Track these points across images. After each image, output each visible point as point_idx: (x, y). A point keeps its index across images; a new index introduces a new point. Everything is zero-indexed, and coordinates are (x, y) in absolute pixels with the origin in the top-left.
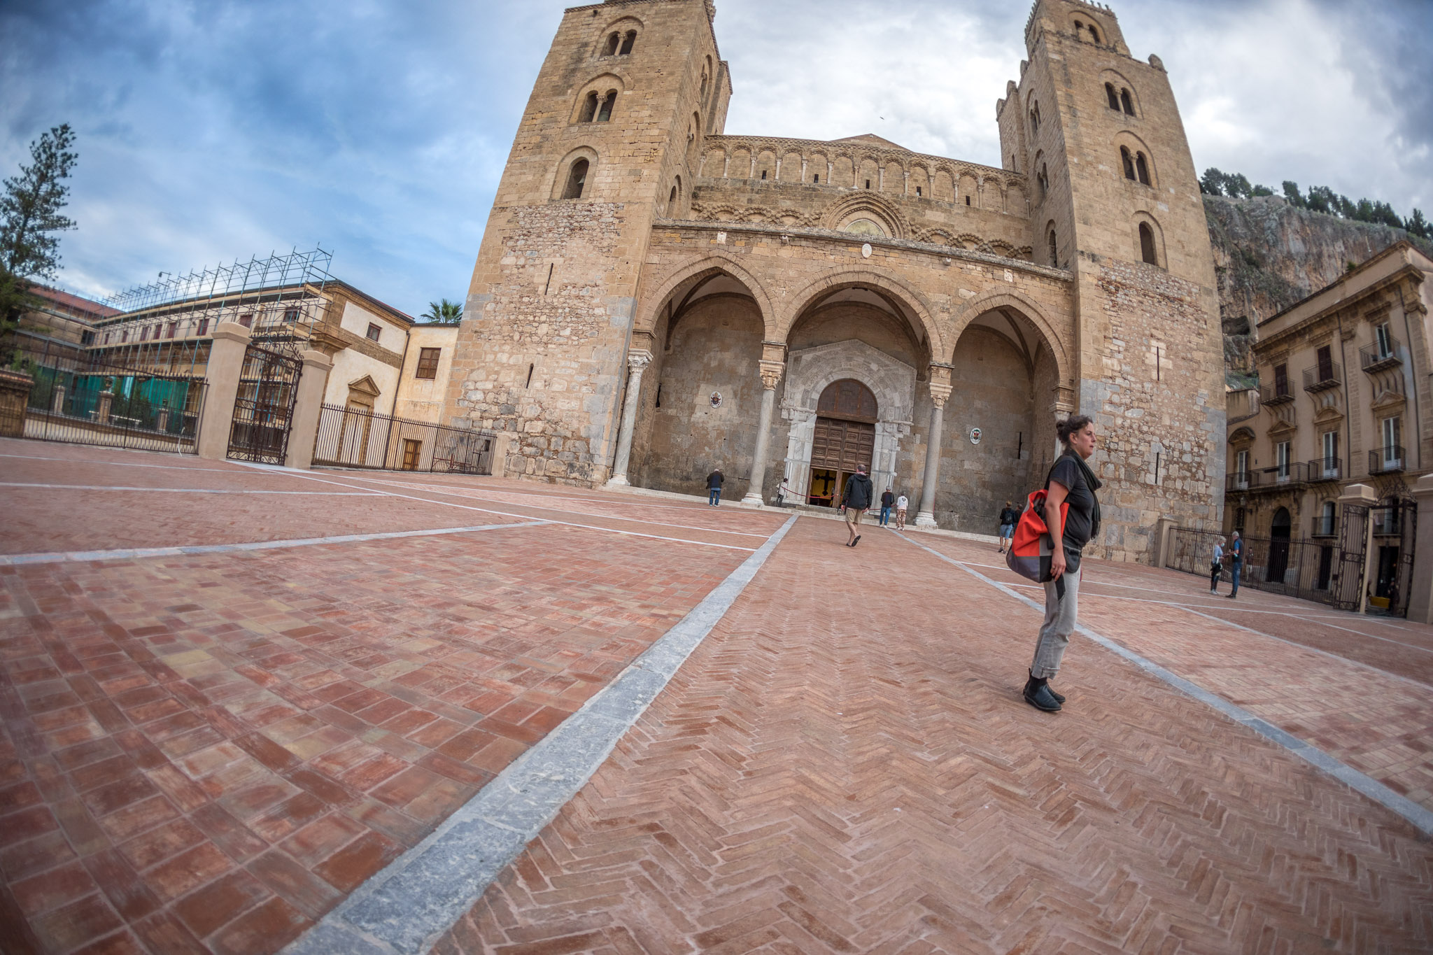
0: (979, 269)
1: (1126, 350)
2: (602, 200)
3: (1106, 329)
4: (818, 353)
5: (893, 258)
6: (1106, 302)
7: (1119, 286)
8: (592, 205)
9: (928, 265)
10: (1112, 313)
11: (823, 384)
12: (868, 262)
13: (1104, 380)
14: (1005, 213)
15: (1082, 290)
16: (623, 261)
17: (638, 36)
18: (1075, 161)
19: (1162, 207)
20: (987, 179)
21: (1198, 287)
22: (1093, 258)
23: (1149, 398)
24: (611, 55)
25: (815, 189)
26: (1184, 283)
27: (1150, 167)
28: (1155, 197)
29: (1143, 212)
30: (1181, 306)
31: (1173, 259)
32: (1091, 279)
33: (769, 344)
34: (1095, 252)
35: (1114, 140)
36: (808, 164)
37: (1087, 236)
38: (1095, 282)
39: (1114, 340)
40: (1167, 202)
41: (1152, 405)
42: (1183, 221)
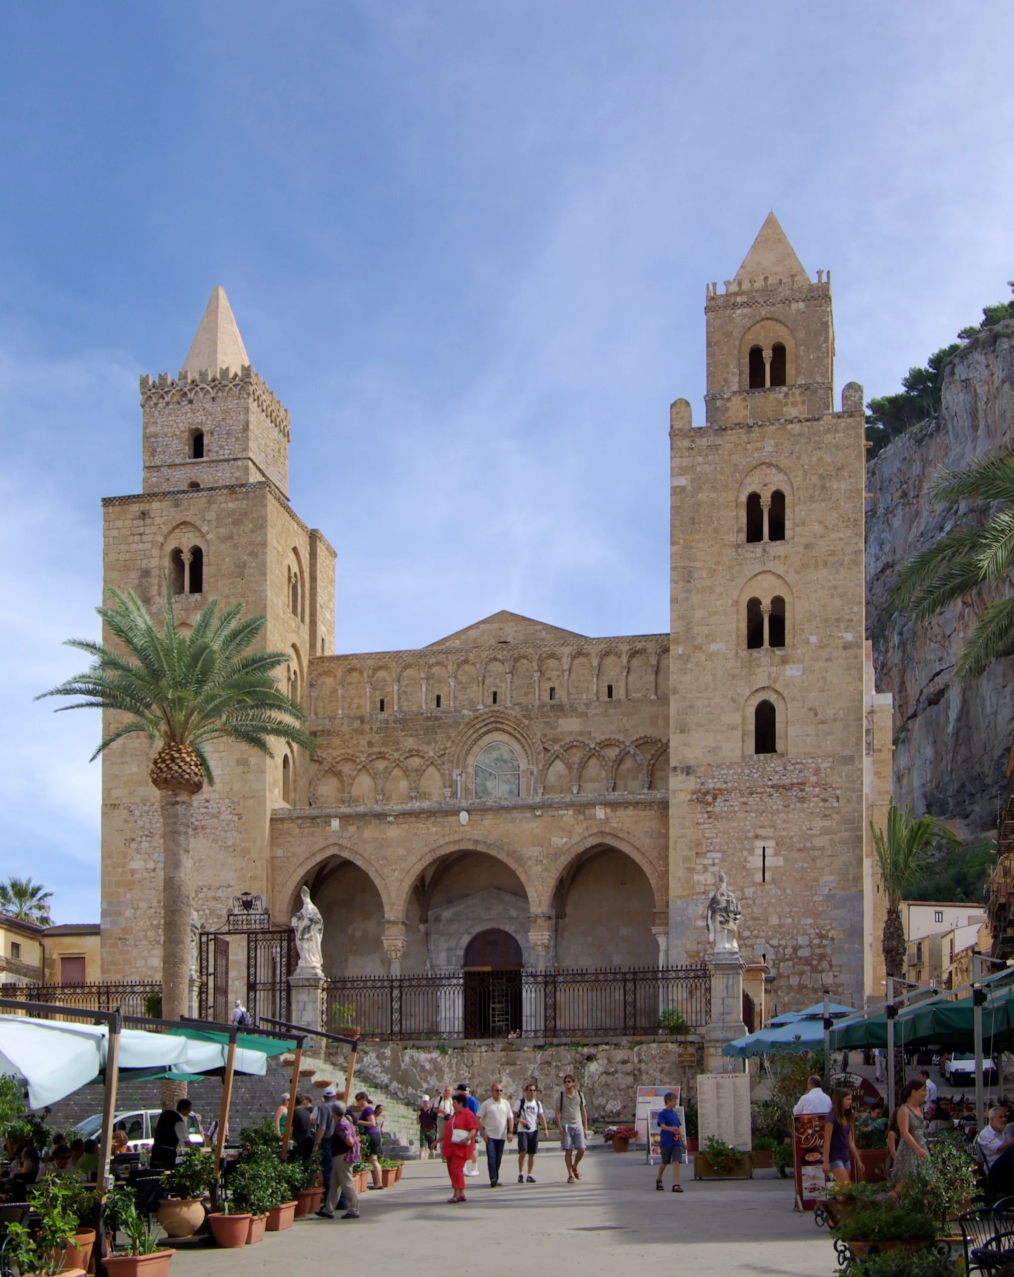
0: (571, 812)
1: (723, 860)
2: (216, 796)
3: (699, 844)
4: (458, 909)
5: (489, 820)
6: (700, 816)
7: (716, 794)
9: (521, 821)
10: (707, 826)
11: (466, 940)
12: (467, 828)
13: (695, 897)
14: (653, 697)
15: (671, 811)
16: (249, 860)
17: (205, 559)
18: (680, 652)
19: (792, 671)
20: (634, 654)
21: (831, 760)
22: (688, 770)
23: (750, 902)
24: (180, 590)
25: (437, 718)
26: (810, 761)
27: (788, 615)
28: (784, 661)
29: (764, 688)
30: (802, 790)
31: (797, 737)
32: (684, 797)
33: (389, 922)
34: (692, 763)
35: (739, 596)
36: (428, 684)
37: (685, 745)
38: (689, 797)
39: (709, 854)
40: (801, 661)
41: (755, 909)
42: (823, 678)
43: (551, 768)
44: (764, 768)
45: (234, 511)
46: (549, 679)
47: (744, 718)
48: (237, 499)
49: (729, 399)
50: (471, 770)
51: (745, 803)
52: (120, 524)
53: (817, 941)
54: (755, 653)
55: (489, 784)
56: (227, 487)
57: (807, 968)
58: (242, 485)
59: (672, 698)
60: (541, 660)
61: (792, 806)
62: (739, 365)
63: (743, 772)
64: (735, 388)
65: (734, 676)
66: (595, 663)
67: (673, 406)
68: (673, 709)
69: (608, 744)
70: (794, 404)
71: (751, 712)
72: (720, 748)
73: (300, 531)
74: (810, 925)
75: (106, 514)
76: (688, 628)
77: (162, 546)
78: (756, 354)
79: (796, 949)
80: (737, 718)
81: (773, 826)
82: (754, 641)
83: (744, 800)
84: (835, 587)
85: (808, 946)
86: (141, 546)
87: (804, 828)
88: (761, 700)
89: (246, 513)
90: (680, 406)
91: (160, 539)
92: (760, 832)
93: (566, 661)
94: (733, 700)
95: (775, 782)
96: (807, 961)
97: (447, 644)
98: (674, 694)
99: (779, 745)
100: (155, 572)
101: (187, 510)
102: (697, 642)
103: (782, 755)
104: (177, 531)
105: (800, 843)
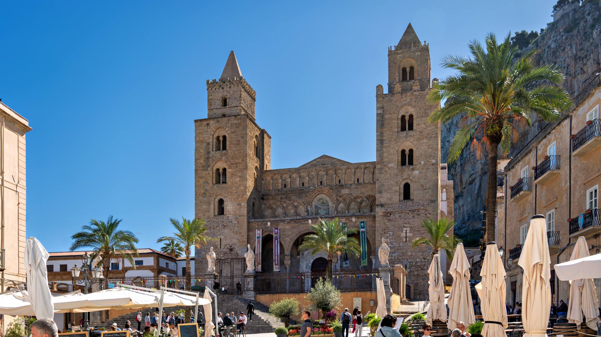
0: (344, 220)
2: (231, 215)
3: (385, 229)
6: (385, 220)
7: (391, 213)
8: (228, 217)
10: (388, 223)
11: (312, 260)
12: (311, 225)
14: (372, 182)
15: (376, 219)
16: (242, 236)
17: (227, 139)
18: (379, 167)
19: (416, 172)
20: (366, 168)
21: (428, 201)
22: (382, 205)
23: (402, 248)
24: (219, 150)
25: (303, 190)
26: (421, 202)
27: (414, 155)
28: (413, 169)
29: (406, 179)
30: (419, 212)
31: (417, 194)
32: (381, 214)
33: (286, 255)
34: (383, 203)
35: (398, 148)
36: (300, 179)
37: (381, 197)
38: (382, 214)
39: (388, 233)
40: (418, 169)
41: (403, 250)
42: (425, 175)
43: (339, 205)
44: (406, 205)
45: (236, 124)
46: (339, 177)
47: (400, 188)
48: (237, 120)
49: (395, 85)
50: (313, 206)
51: (400, 216)
52: (200, 128)
53: (423, 260)
54: (404, 167)
55: (319, 211)
56: (234, 116)
57: (420, 269)
58: (239, 115)
59: (377, 182)
60: (336, 170)
61: (415, 217)
62: (399, 73)
63: (399, 205)
64: (398, 81)
65: (397, 175)
66: (353, 171)
67: (377, 87)
68: (377, 186)
69: (358, 197)
70: (416, 86)
71: (402, 186)
72: (392, 198)
73: (258, 130)
74: (421, 255)
75: (196, 125)
76: (382, 159)
77: (213, 135)
78: (404, 70)
79: (416, 263)
80: (397, 188)
81: (409, 223)
82: (403, 163)
83: (400, 215)
84: (429, 145)
85: (420, 262)
86: (207, 135)
87: (419, 224)
88: (405, 182)
89: (240, 124)
90: (379, 88)
91: (213, 133)
92: (405, 225)
93: (344, 171)
94: (396, 182)
95: (410, 209)
96: (420, 266)
97: (306, 166)
98: (377, 181)
99: (412, 197)
100: (211, 144)
101: (221, 123)
102: (385, 164)
103: (412, 200)
104: (218, 130)
105: (417, 228)
